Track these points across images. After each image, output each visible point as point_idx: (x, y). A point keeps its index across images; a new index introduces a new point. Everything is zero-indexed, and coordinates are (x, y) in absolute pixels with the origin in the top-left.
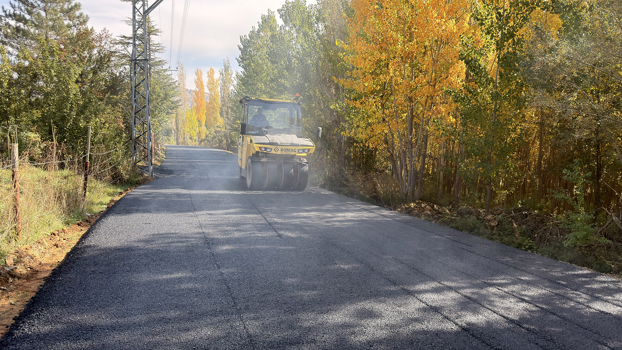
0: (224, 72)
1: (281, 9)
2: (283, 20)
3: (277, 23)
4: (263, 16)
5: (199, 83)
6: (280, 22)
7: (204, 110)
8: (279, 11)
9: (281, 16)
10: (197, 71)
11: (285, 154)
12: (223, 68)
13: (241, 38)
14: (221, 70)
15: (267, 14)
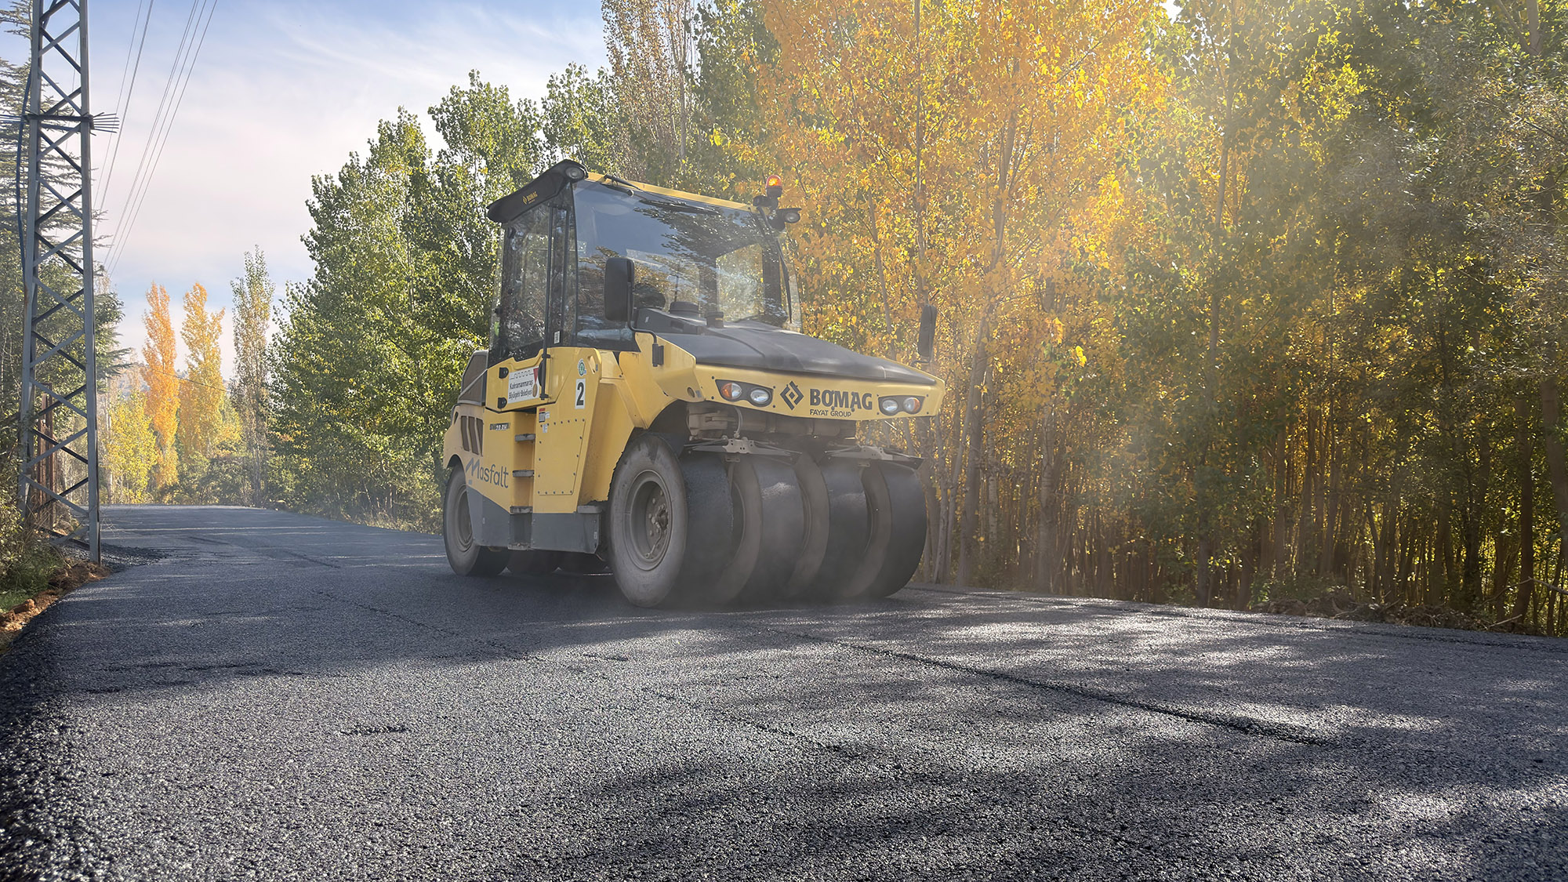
0: (245, 284)
1: (439, 107)
2: (445, 137)
3: (426, 146)
4: (384, 126)
5: (158, 325)
6: (434, 142)
7: (172, 401)
8: (433, 112)
9: (441, 126)
10: (154, 291)
11: (829, 416)
12: (244, 275)
13: (314, 182)
14: (239, 282)
15: (396, 121)
